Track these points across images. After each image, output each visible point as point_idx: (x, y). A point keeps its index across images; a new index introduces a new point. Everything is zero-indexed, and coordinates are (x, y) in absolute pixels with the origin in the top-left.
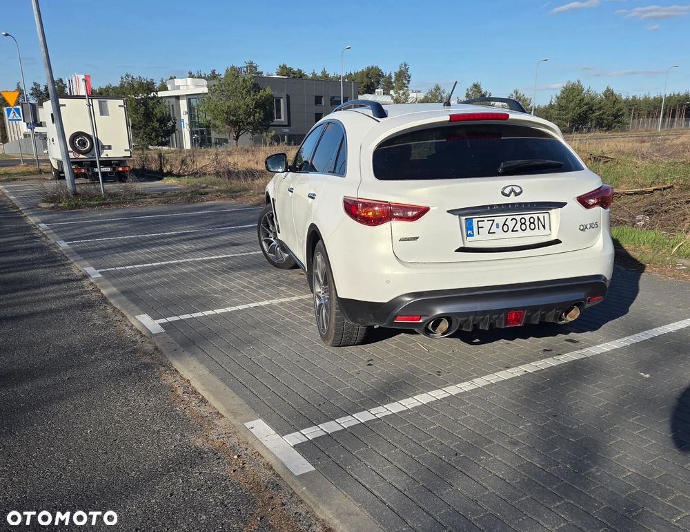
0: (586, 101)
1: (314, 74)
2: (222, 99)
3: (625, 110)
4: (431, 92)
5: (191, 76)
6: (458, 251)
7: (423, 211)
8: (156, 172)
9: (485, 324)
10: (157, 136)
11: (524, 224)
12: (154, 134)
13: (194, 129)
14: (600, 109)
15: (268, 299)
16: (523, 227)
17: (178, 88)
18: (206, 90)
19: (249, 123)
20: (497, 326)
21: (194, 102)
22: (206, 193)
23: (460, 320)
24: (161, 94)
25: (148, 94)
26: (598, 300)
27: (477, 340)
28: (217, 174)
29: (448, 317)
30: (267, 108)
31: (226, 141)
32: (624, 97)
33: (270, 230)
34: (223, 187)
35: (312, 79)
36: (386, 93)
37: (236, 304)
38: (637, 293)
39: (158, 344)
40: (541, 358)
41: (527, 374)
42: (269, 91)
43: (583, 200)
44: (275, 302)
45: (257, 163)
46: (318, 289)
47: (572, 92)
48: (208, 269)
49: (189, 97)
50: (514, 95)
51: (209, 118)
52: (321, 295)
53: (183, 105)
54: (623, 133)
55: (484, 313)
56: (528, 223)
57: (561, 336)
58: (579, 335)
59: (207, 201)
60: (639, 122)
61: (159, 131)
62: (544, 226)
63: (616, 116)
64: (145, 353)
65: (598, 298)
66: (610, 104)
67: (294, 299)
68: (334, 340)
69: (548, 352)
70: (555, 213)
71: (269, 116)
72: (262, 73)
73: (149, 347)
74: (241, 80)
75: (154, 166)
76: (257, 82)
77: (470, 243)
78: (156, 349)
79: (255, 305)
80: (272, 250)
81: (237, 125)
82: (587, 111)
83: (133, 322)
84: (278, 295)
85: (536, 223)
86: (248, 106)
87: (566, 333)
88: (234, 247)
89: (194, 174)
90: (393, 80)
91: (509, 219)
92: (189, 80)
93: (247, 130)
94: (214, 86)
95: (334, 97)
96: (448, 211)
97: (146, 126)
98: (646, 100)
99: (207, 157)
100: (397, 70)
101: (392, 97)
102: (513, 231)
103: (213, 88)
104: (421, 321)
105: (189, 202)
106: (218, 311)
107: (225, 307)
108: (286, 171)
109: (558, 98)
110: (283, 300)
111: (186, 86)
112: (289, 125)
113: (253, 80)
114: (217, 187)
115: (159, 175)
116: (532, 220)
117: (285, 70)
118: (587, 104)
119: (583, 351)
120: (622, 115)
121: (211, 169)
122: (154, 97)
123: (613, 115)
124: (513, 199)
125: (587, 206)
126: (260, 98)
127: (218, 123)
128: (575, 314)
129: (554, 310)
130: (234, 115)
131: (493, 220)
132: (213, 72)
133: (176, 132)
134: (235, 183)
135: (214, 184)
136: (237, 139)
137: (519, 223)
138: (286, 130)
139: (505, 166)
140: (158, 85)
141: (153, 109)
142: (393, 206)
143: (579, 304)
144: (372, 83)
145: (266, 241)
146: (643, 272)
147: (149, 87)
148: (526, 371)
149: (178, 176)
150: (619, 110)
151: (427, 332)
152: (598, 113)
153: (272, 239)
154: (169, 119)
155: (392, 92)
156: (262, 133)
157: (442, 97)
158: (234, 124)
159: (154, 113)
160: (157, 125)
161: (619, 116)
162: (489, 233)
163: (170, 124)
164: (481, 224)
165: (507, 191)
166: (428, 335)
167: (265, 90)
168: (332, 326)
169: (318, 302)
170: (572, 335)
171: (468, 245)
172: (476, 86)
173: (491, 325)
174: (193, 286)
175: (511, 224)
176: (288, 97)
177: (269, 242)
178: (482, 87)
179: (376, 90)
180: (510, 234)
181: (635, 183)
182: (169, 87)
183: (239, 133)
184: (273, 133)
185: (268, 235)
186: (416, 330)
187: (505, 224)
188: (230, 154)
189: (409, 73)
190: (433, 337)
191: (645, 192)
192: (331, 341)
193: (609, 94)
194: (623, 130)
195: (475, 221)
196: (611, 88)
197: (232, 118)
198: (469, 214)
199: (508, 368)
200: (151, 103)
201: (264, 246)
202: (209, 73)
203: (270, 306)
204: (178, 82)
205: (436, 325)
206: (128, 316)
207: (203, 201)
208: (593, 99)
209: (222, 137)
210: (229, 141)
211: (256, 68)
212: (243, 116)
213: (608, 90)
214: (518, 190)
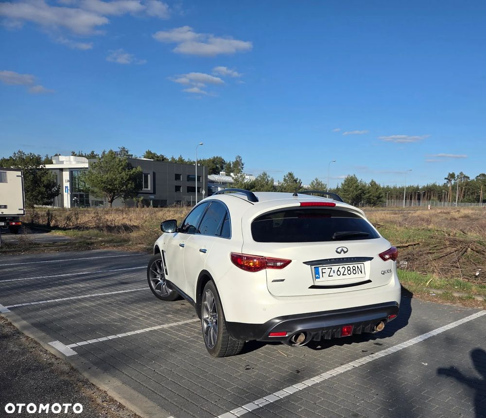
0: (360, 187)
1: (173, 159)
2: (100, 173)
3: (383, 194)
4: (260, 176)
5: (74, 154)
6: (310, 288)
7: (287, 263)
8: (44, 226)
9: (329, 336)
10: (42, 198)
11: (350, 270)
12: (40, 196)
13: (74, 193)
14: (369, 193)
15: (160, 324)
16: (349, 272)
17: (62, 162)
18: (87, 166)
19: (122, 191)
20: (336, 337)
21: (75, 174)
22: (92, 243)
23: (313, 333)
24: (48, 166)
25: (37, 166)
26: (394, 317)
27: (319, 347)
28: (98, 227)
29: (304, 332)
30: (138, 181)
31: (102, 203)
32: (382, 186)
33: (158, 273)
34: (106, 239)
35: (171, 162)
36: (228, 175)
37: (134, 330)
38: (411, 311)
39: (73, 365)
40: (362, 357)
41: (355, 368)
42: (139, 169)
43: (382, 256)
44: (165, 326)
45: (130, 220)
46: (206, 316)
47: (351, 182)
48: (105, 303)
49: (72, 170)
50: (315, 181)
51: (87, 186)
52: (209, 320)
53: (66, 176)
54: (383, 208)
55: (328, 328)
56: (352, 270)
57: (371, 341)
58: (382, 340)
59: (93, 249)
60: (392, 202)
61: (44, 194)
62: (361, 272)
63: (379, 198)
64: (62, 373)
65: (394, 316)
66: (374, 190)
67: (180, 323)
68: (220, 353)
69: (365, 352)
70: (367, 264)
71: (139, 186)
72: (132, 155)
73: (66, 368)
74: (117, 160)
75: (41, 221)
76: (131, 163)
77: (318, 283)
78: (72, 368)
79: (150, 329)
80: (159, 287)
81: (112, 191)
82: (361, 194)
83: (46, 347)
84: (167, 321)
85: (356, 269)
86: (122, 178)
87: (374, 339)
88: (122, 285)
89: (78, 228)
90: (232, 166)
91: (341, 267)
92: (72, 157)
93: (120, 196)
94: (95, 163)
95: (189, 176)
96: (304, 263)
97: (33, 190)
98: (395, 188)
99: (87, 215)
100: (234, 160)
101: (233, 178)
102: (343, 275)
103: (94, 164)
104: (287, 336)
105: (77, 250)
106: (120, 336)
107: (125, 332)
108: (176, 232)
109: (342, 185)
110: (172, 325)
111: (69, 162)
112: (154, 193)
113: (127, 161)
114: (100, 239)
115: (47, 228)
116: (354, 268)
117: (149, 154)
118: (360, 189)
119: (386, 350)
120: (382, 197)
121: (93, 224)
122: (42, 168)
123: (377, 197)
124: (342, 255)
125: (385, 260)
126: (133, 174)
127: (96, 190)
128: (381, 327)
129: (370, 325)
130: (110, 185)
131: (331, 268)
132: (93, 153)
133: (59, 195)
134: (114, 235)
135: (97, 236)
136: (111, 202)
137: (347, 270)
138: (152, 197)
139: (337, 235)
140: (43, 159)
141: (40, 177)
142: (268, 259)
143: (384, 320)
144: (217, 167)
145: (153, 281)
146: (412, 298)
147: (37, 161)
148: (354, 366)
149: (64, 229)
150: (380, 194)
151: (291, 343)
152: (367, 195)
153: (159, 279)
154: (55, 184)
155: (232, 174)
156: (132, 198)
157: (267, 179)
158: (110, 191)
159: (42, 181)
160: (43, 189)
161: (380, 198)
162: (329, 276)
163: (55, 189)
164: (324, 271)
165: (339, 250)
166: (291, 346)
167: (136, 169)
168: (220, 342)
169: (205, 325)
170: (378, 340)
171: (316, 284)
172: (290, 174)
173: (333, 336)
174: (95, 316)
175: (342, 270)
176: (154, 174)
177: (156, 282)
178: (294, 175)
179: (221, 173)
180: (342, 277)
181: (397, 241)
182: (54, 161)
183: (113, 197)
184: (142, 198)
185: (155, 276)
186: (282, 342)
187: (338, 271)
188: (107, 213)
189: (243, 162)
190: (294, 346)
191: (405, 247)
192: (217, 354)
193: (373, 184)
194: (383, 207)
195: (320, 269)
196: (374, 180)
197: (109, 187)
198: (315, 264)
199: (342, 364)
200: (39, 173)
201: (152, 285)
202: (89, 153)
203: (162, 330)
204: (61, 158)
205: (296, 338)
206: (42, 343)
207: (89, 249)
208: (364, 186)
209: (100, 200)
210: (104, 203)
211: (127, 152)
212: (118, 186)
213: (372, 181)
214: (345, 250)
